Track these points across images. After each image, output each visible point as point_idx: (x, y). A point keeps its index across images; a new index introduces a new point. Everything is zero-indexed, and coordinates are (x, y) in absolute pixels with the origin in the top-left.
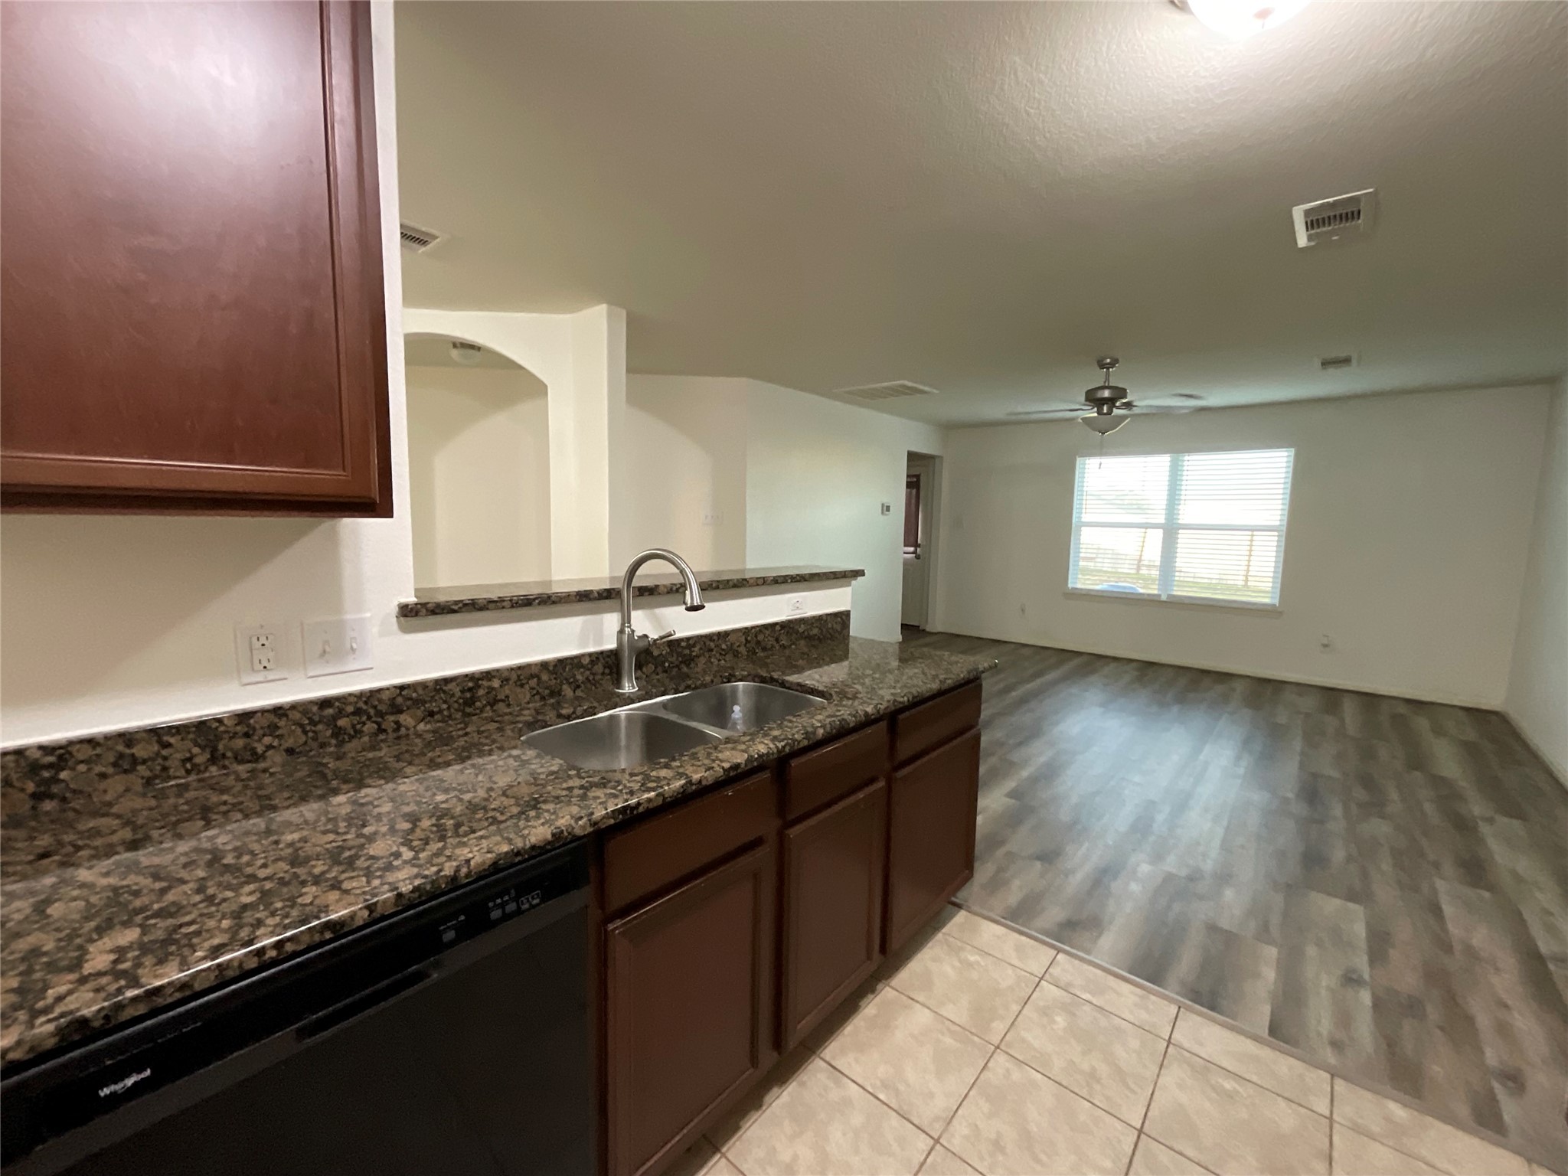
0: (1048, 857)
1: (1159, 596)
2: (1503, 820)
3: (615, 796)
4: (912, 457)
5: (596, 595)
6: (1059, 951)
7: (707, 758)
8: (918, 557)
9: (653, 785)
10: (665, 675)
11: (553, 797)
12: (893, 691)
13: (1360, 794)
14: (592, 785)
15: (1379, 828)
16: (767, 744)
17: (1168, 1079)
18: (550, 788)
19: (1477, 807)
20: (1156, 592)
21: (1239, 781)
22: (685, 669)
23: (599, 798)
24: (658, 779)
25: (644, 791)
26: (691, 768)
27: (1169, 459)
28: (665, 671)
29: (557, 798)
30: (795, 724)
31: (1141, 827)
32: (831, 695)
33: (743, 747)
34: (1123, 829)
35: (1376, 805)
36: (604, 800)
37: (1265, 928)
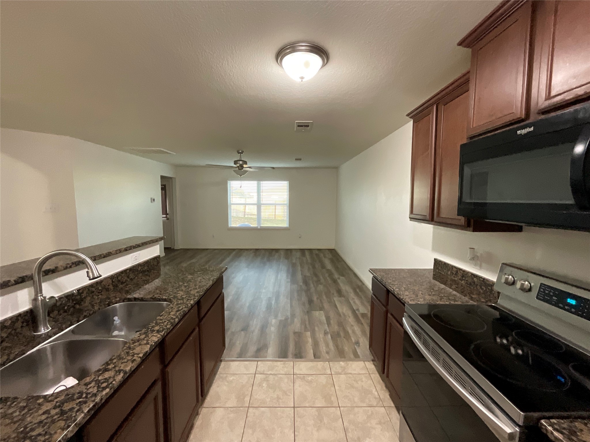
0: (245, 329)
1: (258, 227)
2: (341, 278)
3: (85, 402)
4: (162, 177)
5: (14, 282)
6: (258, 361)
7: (128, 356)
8: (168, 219)
9: (104, 385)
10: (66, 314)
11: (37, 423)
12: (196, 291)
13: (315, 279)
14: (63, 403)
15: (321, 287)
16: (156, 336)
17: (296, 386)
18: (29, 419)
19: (336, 276)
20: (256, 226)
21: (289, 284)
22: (77, 306)
23: (73, 408)
24: (106, 380)
25: (102, 391)
26: (122, 365)
27: (256, 183)
28: (65, 311)
29: (41, 422)
30: (164, 320)
31: (269, 307)
32: (170, 299)
33: (145, 342)
34: (264, 310)
35: (318, 282)
36: (78, 408)
37: (306, 327)
